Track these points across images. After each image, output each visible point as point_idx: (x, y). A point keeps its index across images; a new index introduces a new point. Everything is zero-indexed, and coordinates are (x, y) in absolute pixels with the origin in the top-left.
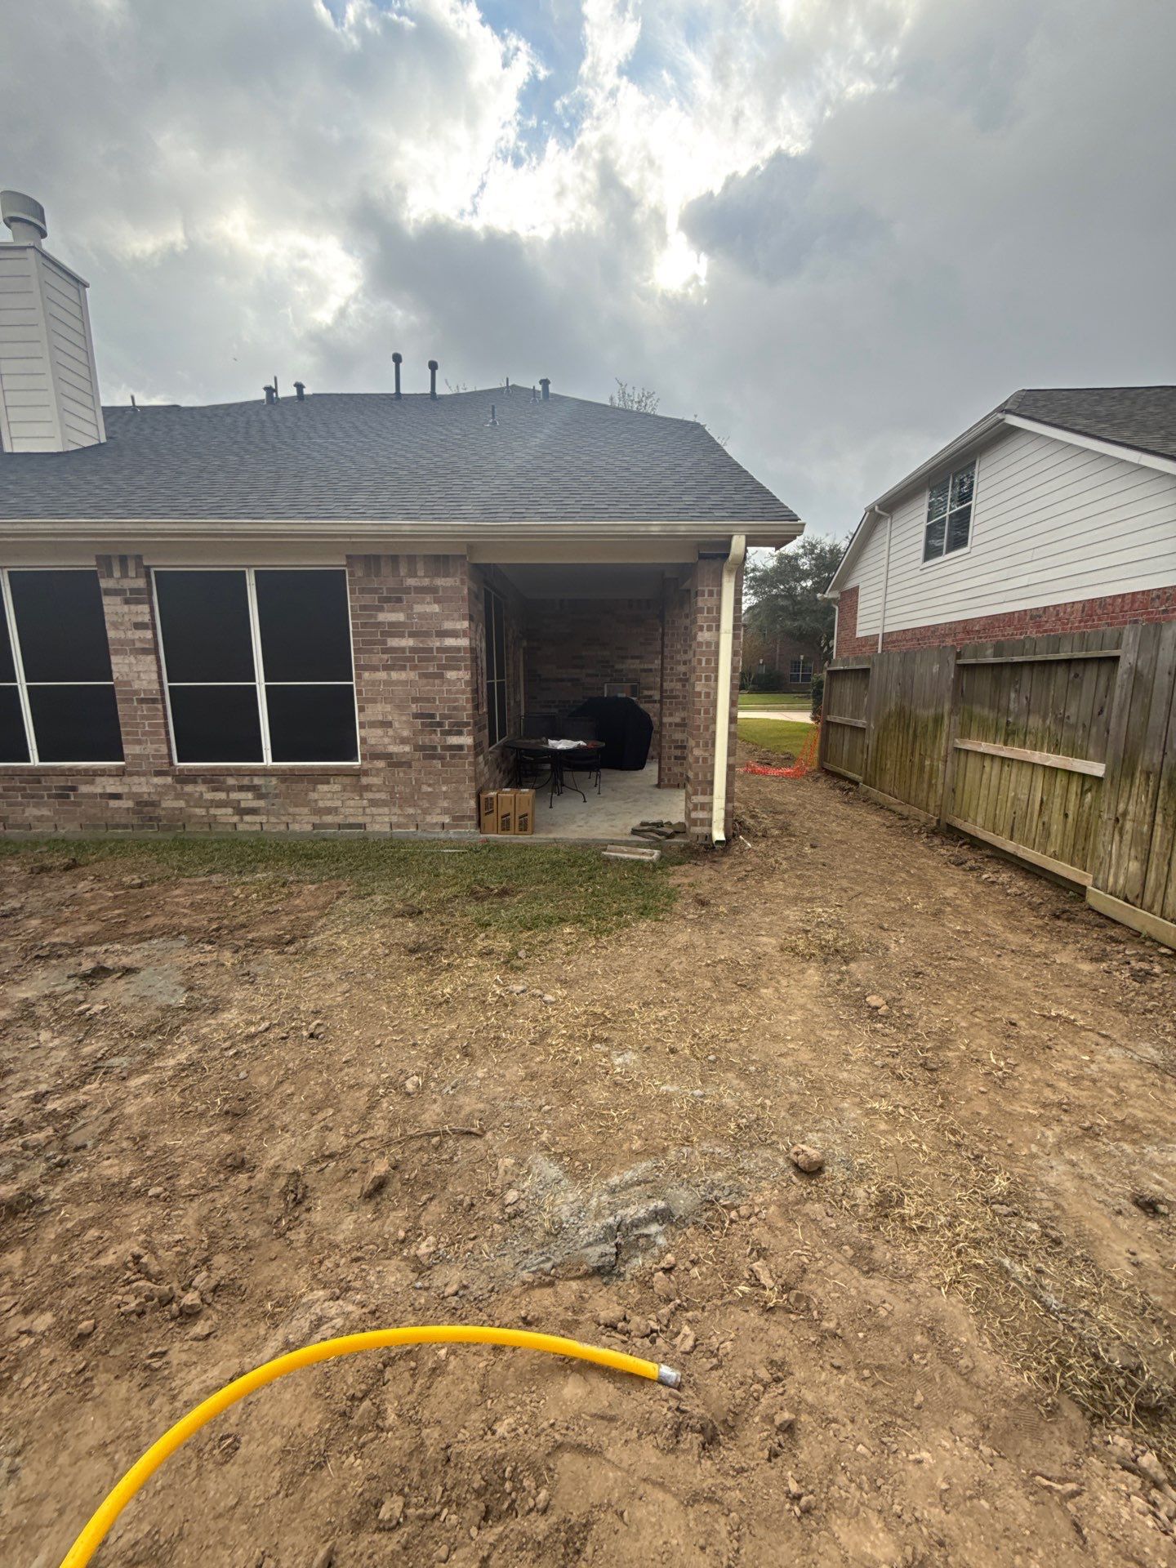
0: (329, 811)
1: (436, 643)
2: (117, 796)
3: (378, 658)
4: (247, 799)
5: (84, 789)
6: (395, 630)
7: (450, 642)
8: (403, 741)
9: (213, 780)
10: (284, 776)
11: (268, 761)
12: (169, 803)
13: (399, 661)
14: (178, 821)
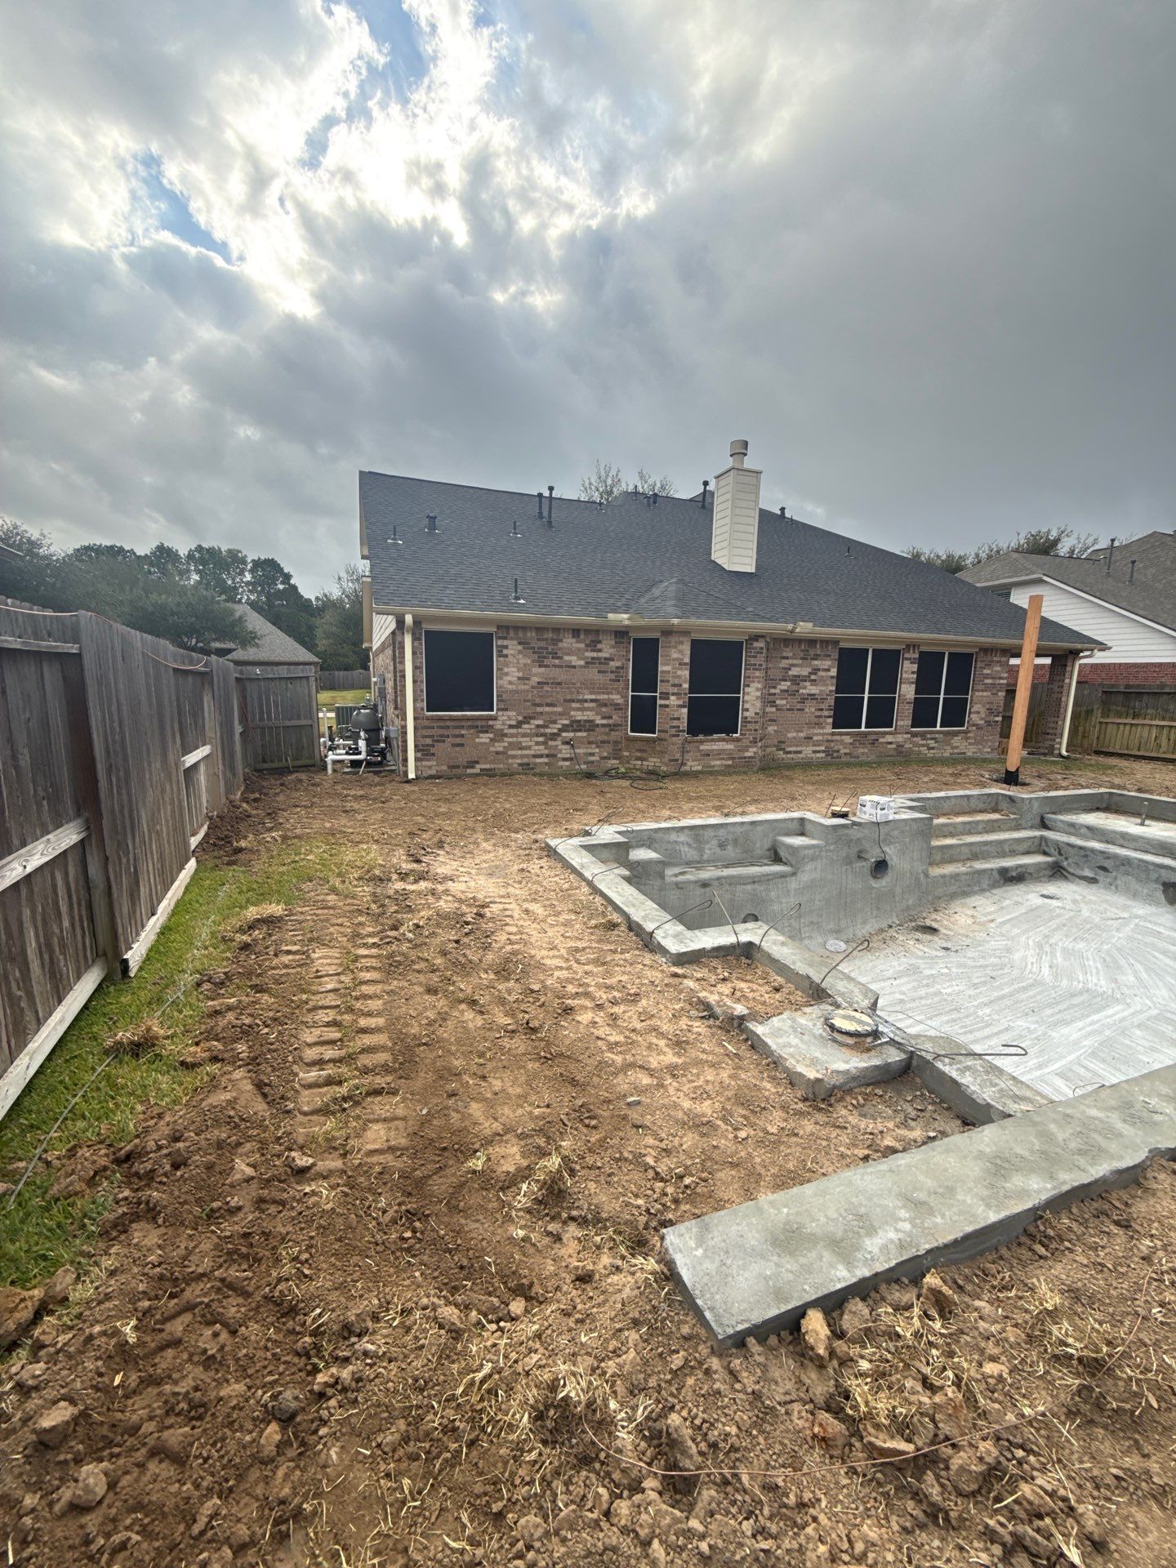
0: (957, 747)
1: (998, 681)
2: (891, 743)
3: (981, 687)
4: (932, 743)
5: (881, 740)
6: (987, 676)
7: (1002, 681)
8: (982, 719)
9: (923, 736)
10: (946, 734)
11: (938, 728)
12: (908, 746)
13: (987, 688)
14: (910, 751)
